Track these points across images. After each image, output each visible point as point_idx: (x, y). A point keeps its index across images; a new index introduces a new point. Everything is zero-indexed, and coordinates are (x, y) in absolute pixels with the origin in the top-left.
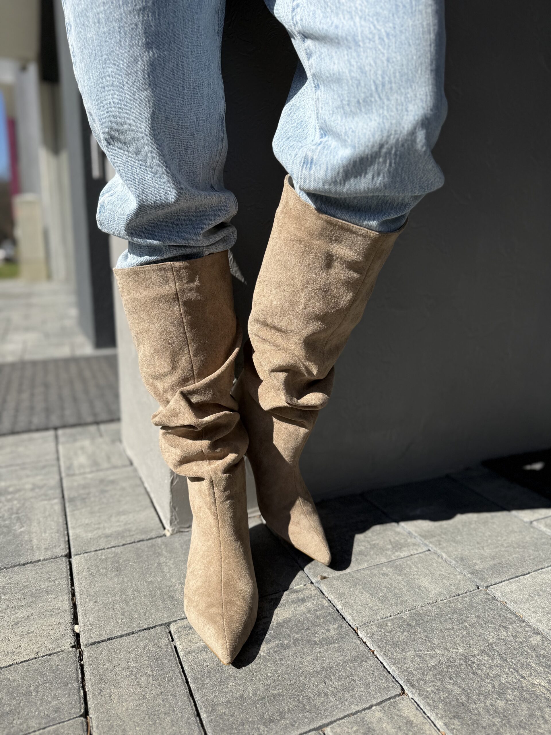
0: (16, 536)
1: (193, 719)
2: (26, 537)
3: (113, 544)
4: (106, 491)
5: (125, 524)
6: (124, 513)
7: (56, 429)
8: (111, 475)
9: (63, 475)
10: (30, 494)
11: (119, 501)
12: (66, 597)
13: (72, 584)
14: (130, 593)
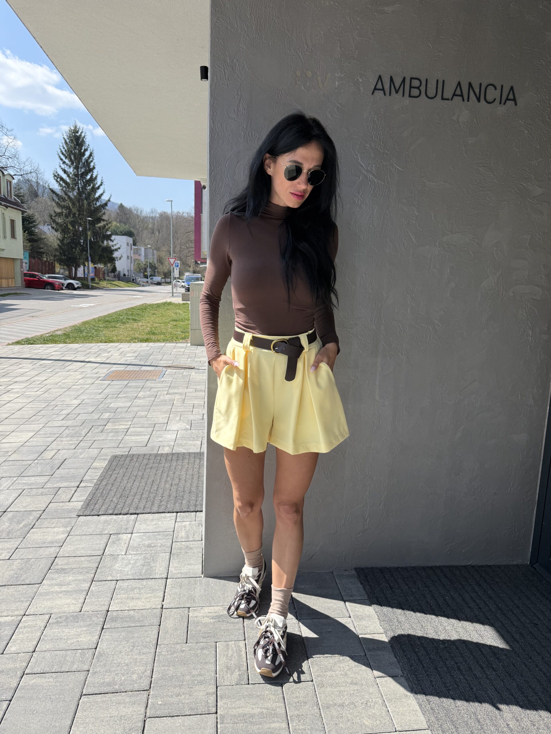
0: (151, 567)
1: (186, 633)
2: (154, 568)
3: (182, 577)
4: (188, 553)
5: (190, 569)
6: (190, 564)
7: (177, 512)
8: (191, 544)
9: (174, 541)
10: (159, 549)
11: (191, 559)
12: (162, 593)
13: (165, 589)
14: (182, 595)
